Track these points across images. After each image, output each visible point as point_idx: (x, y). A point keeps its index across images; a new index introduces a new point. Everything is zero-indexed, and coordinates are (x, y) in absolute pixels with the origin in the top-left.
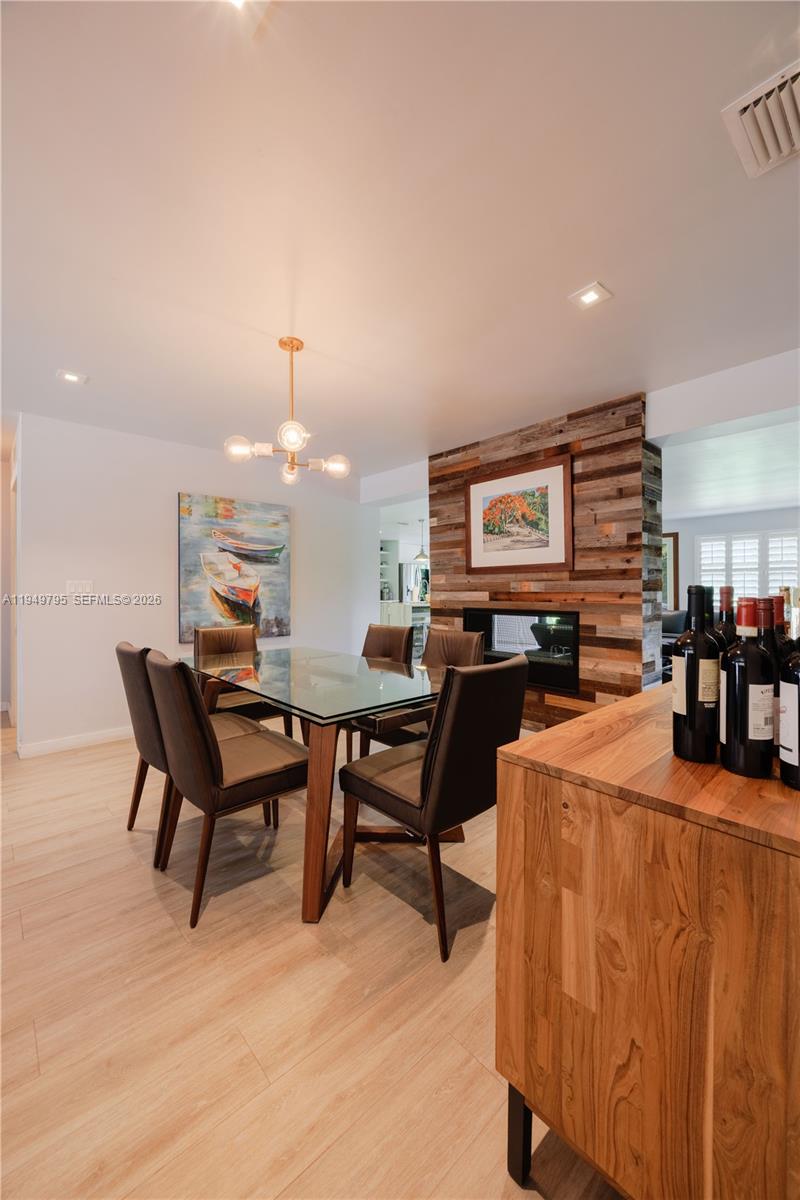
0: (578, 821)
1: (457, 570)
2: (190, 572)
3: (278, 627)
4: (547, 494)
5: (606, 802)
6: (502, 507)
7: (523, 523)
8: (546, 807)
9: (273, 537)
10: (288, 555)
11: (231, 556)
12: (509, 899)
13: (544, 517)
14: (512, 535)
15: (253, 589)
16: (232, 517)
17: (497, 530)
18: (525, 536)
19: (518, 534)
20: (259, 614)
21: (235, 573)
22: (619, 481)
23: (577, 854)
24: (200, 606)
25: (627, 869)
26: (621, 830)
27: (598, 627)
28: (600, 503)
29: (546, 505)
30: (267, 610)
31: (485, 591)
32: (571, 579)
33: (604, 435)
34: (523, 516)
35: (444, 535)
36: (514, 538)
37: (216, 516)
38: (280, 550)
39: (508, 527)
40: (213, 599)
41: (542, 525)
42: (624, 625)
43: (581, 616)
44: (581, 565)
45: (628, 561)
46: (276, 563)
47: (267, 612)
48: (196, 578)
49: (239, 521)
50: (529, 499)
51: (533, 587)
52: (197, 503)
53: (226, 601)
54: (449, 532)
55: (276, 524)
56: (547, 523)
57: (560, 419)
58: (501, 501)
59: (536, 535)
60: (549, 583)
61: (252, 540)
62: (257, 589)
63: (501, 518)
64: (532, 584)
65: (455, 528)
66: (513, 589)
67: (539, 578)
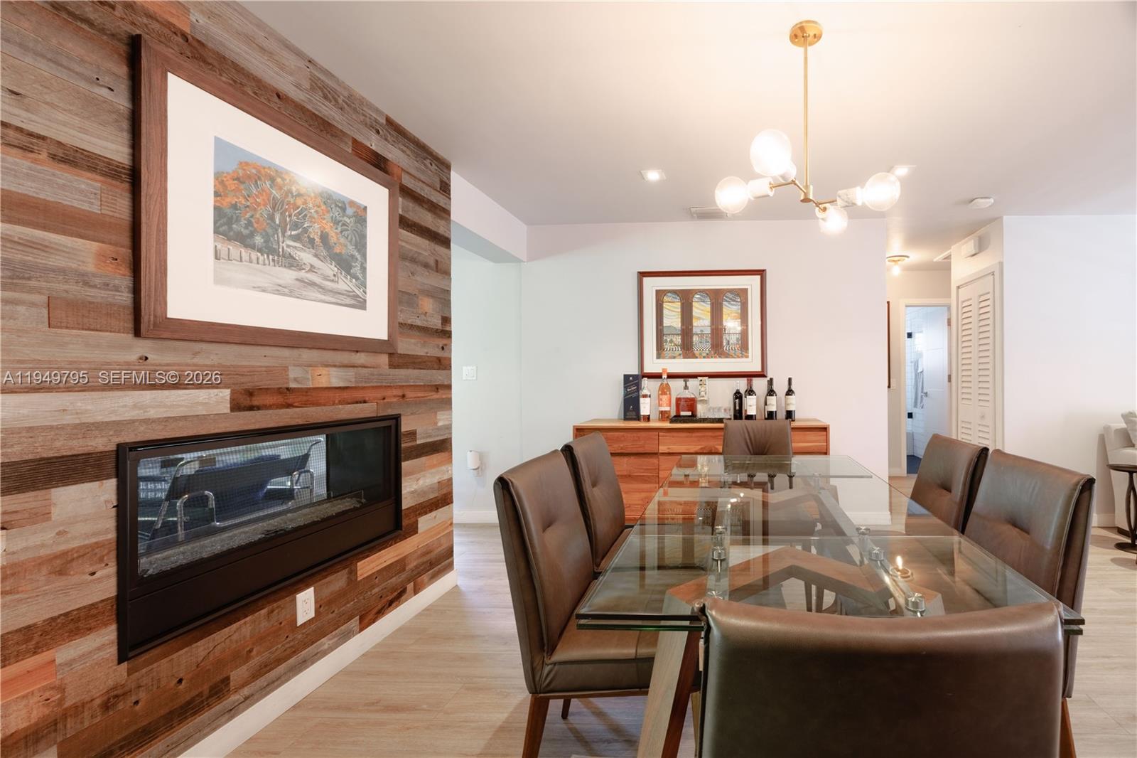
4: (365, 221)
7: (323, 251)
13: (360, 257)
17: (258, 240)
18: (326, 278)
19: (312, 269)
28: (420, 269)
29: (363, 237)
31: (216, 387)
32: (392, 366)
33: (423, 183)
34: (324, 237)
36: (302, 274)
39: (288, 245)
41: (356, 270)
42: (440, 424)
45: (442, 348)
50: (336, 213)
51: (333, 378)
56: (364, 269)
57: (377, 111)
59: (344, 284)
60: (359, 370)
63: (272, 218)
64: (333, 371)
65: (53, 157)
66: (296, 380)
67: (346, 362)
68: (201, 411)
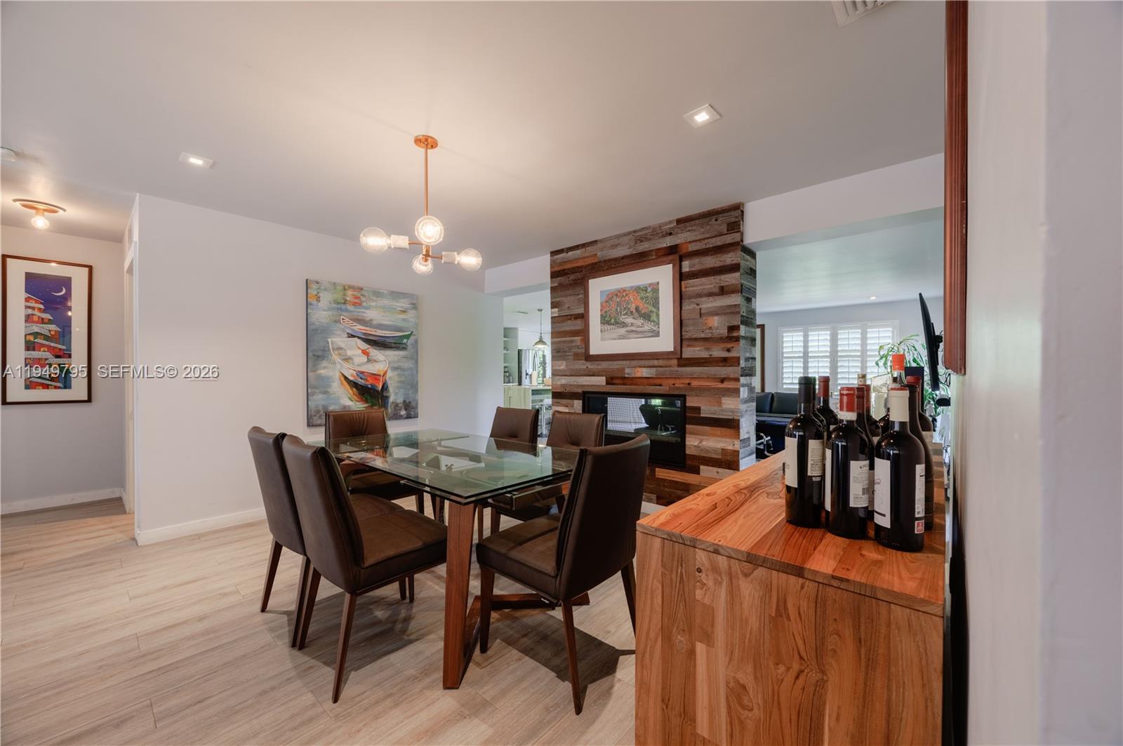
0: (710, 583)
1: (577, 357)
2: (318, 357)
3: (406, 409)
4: (658, 290)
5: (736, 566)
6: (618, 300)
7: (636, 315)
8: (681, 573)
9: (400, 324)
10: (416, 341)
11: (360, 342)
12: (647, 655)
13: (653, 309)
14: (627, 326)
15: (382, 374)
16: (360, 304)
17: (613, 320)
18: (638, 327)
19: (632, 325)
20: (387, 398)
21: (364, 359)
22: (720, 280)
23: (710, 611)
24: (329, 390)
25: (754, 623)
26: (748, 590)
27: (702, 408)
28: (704, 299)
29: (657, 299)
30: (396, 394)
31: (602, 376)
32: (679, 365)
33: (708, 238)
34: (637, 309)
35: (565, 324)
36: (628, 328)
37: (344, 303)
38: (407, 337)
39: (623, 318)
40: (342, 384)
41: (654, 317)
42: (724, 406)
43: (688, 398)
44: (689, 352)
45: (728, 350)
46: (404, 349)
47: (395, 396)
48: (324, 363)
49: (368, 308)
50: (642, 294)
51: (644, 372)
52: (325, 290)
53: (354, 385)
54: (569, 322)
55: (404, 312)
56: (658, 315)
57: (670, 222)
58: (617, 295)
59: (648, 326)
60: (659, 369)
61: (380, 326)
62: (385, 373)
63: (617, 310)
64: (644, 370)
65: (575, 318)
66: (628, 374)
67: (651, 365)
68: (598, 384)
